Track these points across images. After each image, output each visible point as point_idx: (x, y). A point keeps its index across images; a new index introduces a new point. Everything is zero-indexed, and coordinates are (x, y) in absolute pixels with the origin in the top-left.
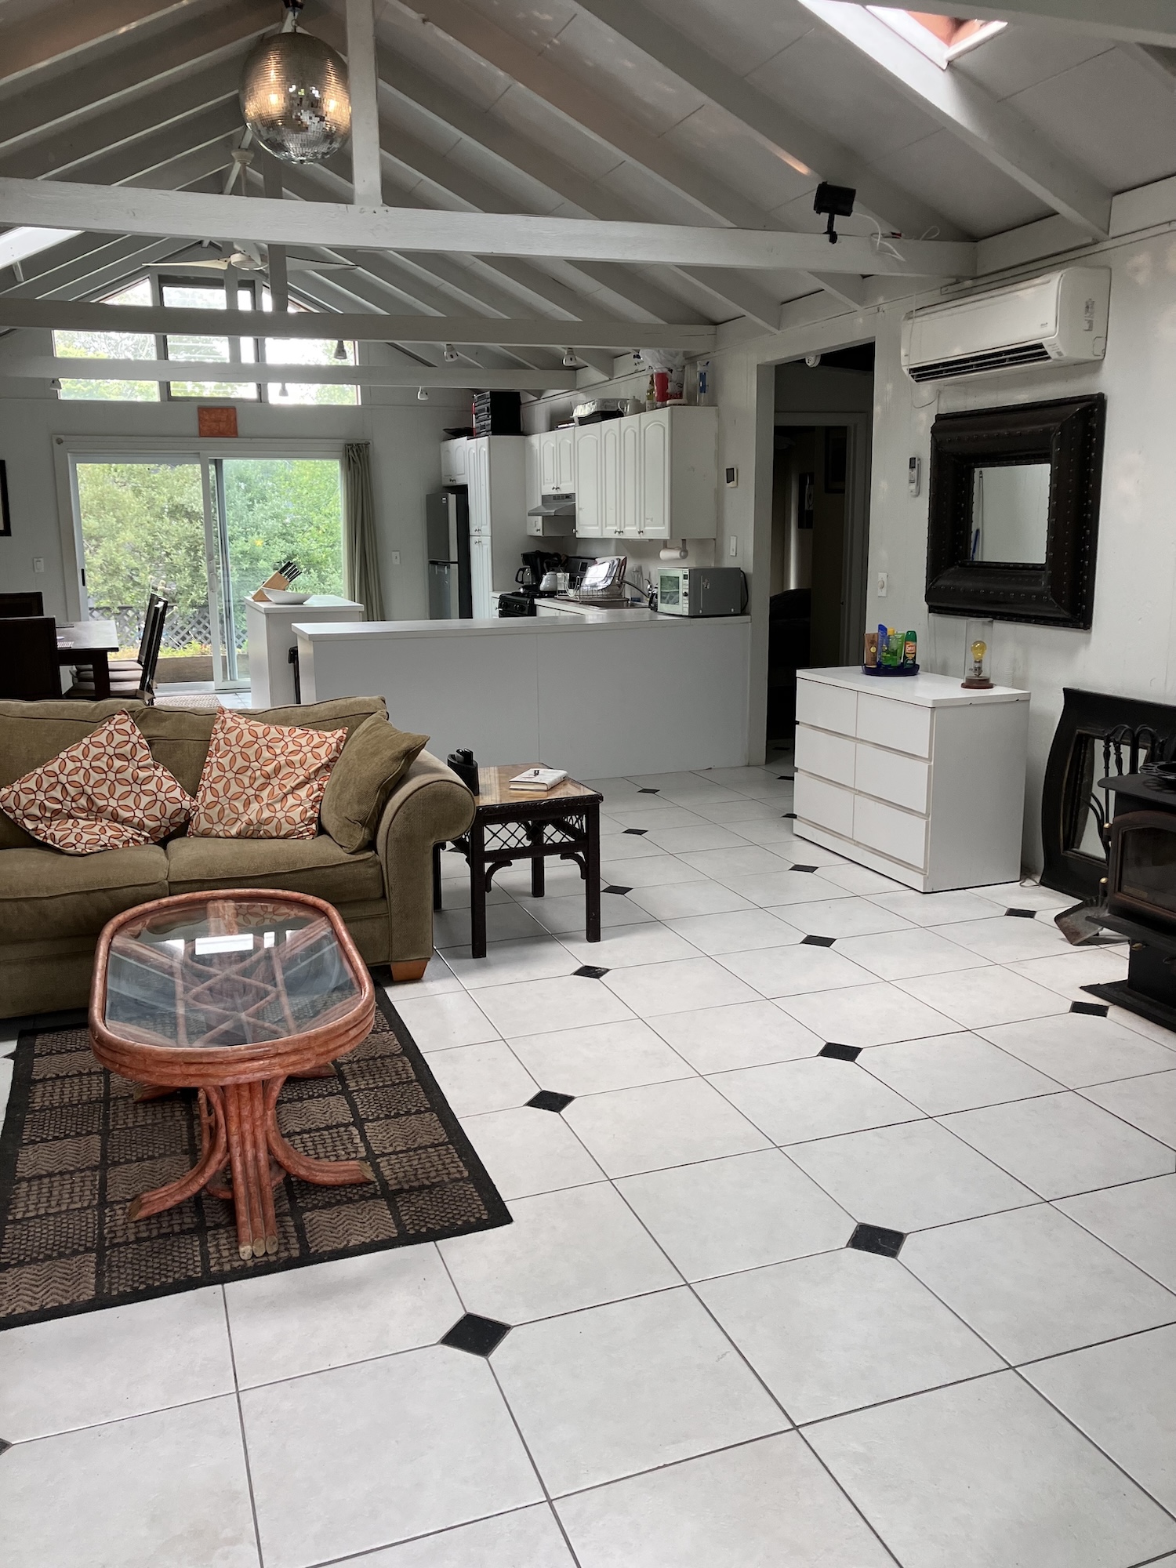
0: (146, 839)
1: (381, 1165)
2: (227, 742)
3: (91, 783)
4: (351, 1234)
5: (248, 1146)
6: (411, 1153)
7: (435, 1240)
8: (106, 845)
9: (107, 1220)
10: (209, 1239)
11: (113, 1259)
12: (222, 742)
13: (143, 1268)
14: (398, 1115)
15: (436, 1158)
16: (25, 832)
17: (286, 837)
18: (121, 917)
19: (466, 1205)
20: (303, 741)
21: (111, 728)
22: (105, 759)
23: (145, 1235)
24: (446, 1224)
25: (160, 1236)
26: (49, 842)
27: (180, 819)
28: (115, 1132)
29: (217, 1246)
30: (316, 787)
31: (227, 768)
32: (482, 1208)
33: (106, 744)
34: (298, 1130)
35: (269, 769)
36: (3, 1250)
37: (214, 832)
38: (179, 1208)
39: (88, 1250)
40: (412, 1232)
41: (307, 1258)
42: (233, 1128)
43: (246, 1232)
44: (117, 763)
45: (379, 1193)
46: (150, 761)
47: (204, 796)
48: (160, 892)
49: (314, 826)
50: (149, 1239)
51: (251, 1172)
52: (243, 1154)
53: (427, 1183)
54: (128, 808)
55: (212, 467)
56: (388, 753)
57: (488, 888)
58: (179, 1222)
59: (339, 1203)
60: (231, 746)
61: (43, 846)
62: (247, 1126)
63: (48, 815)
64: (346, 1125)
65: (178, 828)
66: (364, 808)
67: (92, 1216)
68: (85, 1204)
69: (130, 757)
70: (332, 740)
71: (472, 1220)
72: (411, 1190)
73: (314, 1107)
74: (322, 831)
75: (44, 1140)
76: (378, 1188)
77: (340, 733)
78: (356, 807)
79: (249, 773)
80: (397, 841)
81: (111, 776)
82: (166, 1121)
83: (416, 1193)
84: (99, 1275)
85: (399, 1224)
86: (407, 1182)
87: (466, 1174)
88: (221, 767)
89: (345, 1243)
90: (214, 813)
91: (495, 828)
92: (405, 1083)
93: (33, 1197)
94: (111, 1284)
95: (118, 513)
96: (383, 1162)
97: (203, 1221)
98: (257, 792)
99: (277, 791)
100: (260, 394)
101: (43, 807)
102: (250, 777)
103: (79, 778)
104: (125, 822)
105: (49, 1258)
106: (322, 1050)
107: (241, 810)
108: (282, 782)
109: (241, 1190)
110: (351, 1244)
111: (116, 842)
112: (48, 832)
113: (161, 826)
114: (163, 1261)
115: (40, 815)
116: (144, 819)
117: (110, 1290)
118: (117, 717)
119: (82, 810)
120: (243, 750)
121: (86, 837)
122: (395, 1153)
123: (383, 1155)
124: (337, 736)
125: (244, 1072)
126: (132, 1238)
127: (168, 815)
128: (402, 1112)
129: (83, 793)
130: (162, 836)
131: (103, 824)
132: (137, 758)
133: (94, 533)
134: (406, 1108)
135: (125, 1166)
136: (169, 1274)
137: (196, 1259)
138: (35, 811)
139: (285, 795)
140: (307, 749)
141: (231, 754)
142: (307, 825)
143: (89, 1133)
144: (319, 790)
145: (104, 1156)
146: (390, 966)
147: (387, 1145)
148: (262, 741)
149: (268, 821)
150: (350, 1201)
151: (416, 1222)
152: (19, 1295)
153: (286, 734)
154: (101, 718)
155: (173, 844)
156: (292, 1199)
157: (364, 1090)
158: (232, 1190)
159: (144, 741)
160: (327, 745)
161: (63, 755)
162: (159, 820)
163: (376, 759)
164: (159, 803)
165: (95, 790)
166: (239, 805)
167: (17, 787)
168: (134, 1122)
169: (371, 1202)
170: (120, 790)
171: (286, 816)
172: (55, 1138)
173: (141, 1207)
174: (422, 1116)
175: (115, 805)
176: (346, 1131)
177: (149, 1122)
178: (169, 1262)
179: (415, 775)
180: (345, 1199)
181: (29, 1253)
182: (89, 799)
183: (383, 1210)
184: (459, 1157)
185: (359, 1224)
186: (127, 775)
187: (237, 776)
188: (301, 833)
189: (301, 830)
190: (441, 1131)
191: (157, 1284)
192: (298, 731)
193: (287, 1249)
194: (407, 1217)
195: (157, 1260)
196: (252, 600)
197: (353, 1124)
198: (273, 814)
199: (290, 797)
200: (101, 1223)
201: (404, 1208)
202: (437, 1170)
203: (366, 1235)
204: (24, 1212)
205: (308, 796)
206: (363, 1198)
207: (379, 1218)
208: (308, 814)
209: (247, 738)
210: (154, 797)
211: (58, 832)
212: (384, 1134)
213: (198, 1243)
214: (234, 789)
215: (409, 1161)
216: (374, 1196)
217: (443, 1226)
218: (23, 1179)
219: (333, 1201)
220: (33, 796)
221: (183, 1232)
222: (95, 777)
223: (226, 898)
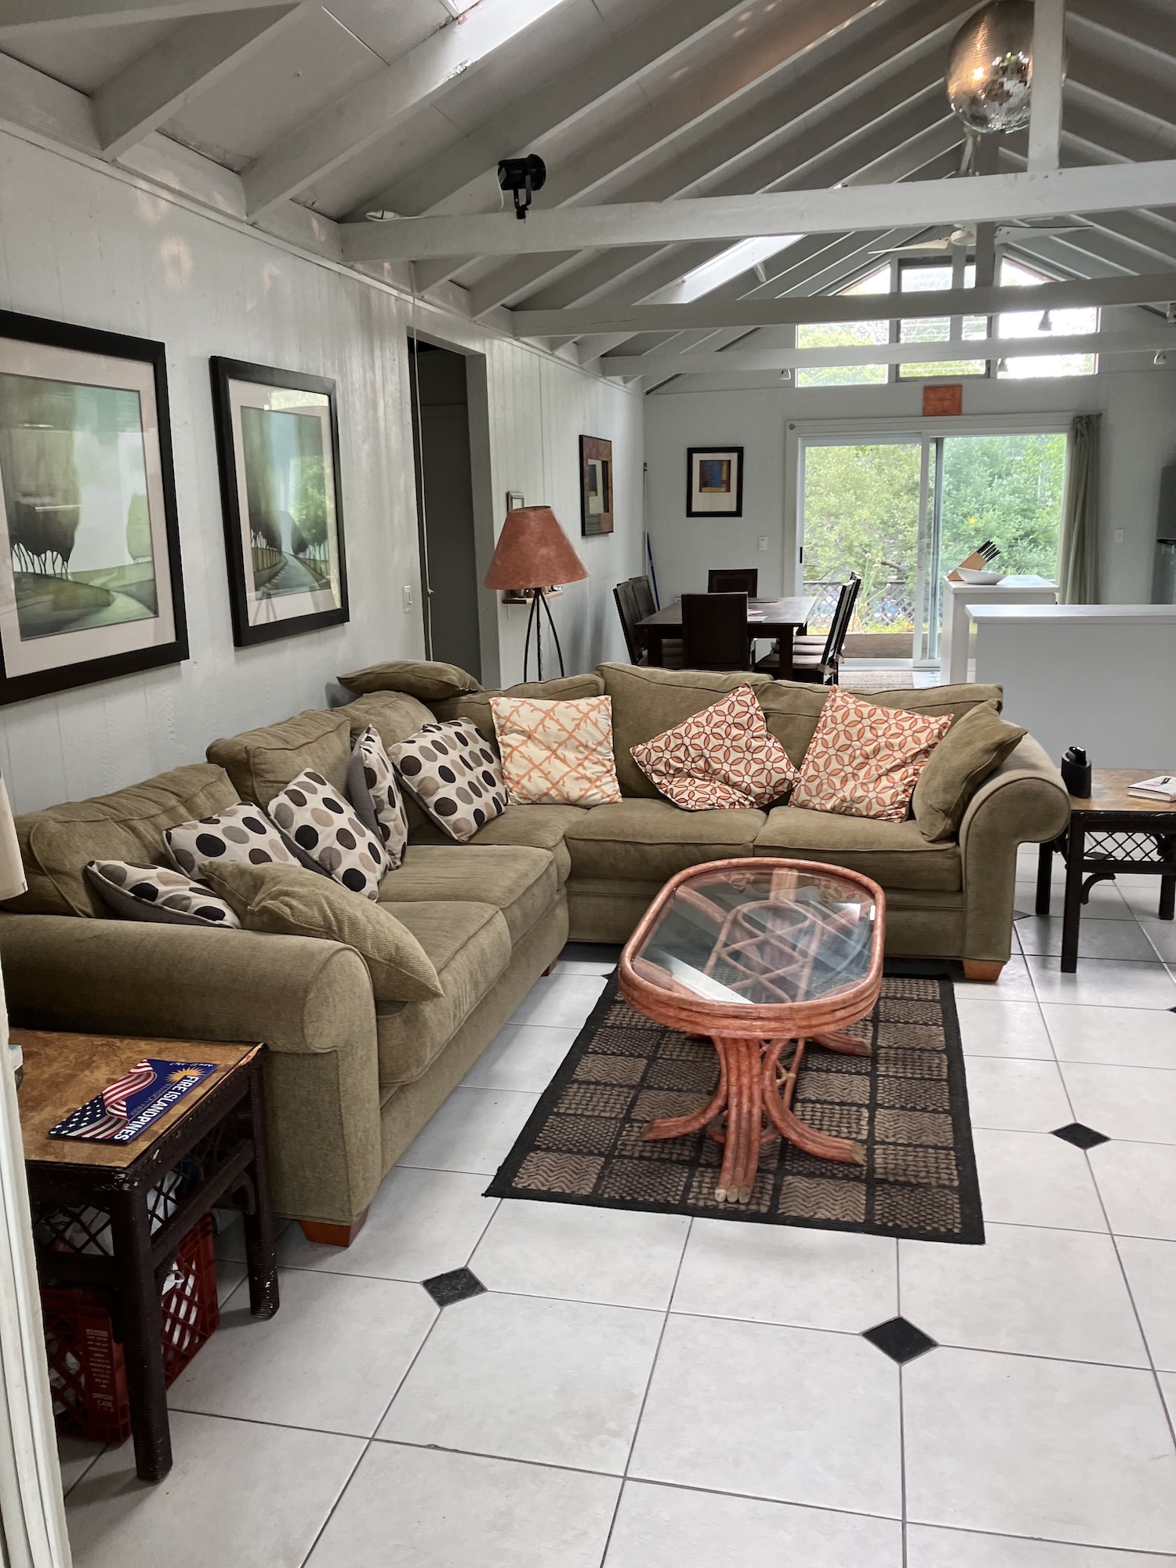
0: (752, 803)
1: (877, 1152)
2: (834, 720)
3: (710, 747)
4: (820, 1208)
5: (745, 1100)
6: (910, 1149)
7: (898, 1237)
8: (713, 804)
9: (624, 1133)
10: (697, 1174)
11: (616, 1168)
12: (829, 719)
13: (635, 1182)
14: (913, 1109)
15: (932, 1160)
16: (653, 785)
17: (874, 817)
18: (691, 870)
19: (943, 1213)
20: (906, 725)
21: (734, 699)
22: (724, 727)
23: (647, 1154)
24: (915, 1226)
25: (659, 1159)
26: (669, 796)
27: (784, 788)
28: (660, 1061)
29: (700, 1182)
30: (911, 771)
31: (830, 745)
32: (958, 1220)
33: (727, 713)
34: (814, 1098)
35: (869, 749)
36: (541, 1135)
37: (811, 805)
38: (681, 1140)
39: (601, 1154)
40: (878, 1223)
41: (772, 1217)
42: (733, 1080)
43: (726, 1177)
44: (735, 732)
45: (863, 1177)
46: (763, 732)
47: (806, 770)
48: (744, 853)
49: (903, 810)
50: (649, 1159)
51: (744, 1124)
52: (739, 1105)
53: (913, 1180)
54: (738, 773)
55: (933, 447)
56: (980, 745)
57: (1085, 900)
58: (679, 1152)
59: (822, 1175)
60: (836, 724)
61: (663, 798)
62: (745, 1080)
63: (671, 772)
64: (860, 1106)
65: (779, 797)
66: (948, 797)
67: (613, 1126)
68: (613, 1116)
69: (746, 727)
70: (935, 726)
71: (943, 1229)
72: (896, 1183)
73: (837, 1081)
74: (911, 816)
75: (604, 1053)
76: (864, 1172)
77: (944, 719)
78: (941, 796)
79: (850, 751)
80: (978, 835)
81: (728, 743)
82: (704, 1061)
83: (898, 1187)
84: (600, 1178)
85: (870, 1211)
86: (894, 1174)
87: (956, 1183)
88: (825, 744)
89: (812, 1214)
90: (813, 786)
91: (1100, 836)
92: (933, 1080)
93: (578, 1098)
94: (606, 1187)
95: (859, 492)
96: (879, 1150)
97: (699, 1158)
98: (855, 771)
99: (873, 771)
100: (988, 369)
101: (667, 764)
102: (850, 755)
103: (700, 742)
104: (734, 785)
105: (570, 1151)
106: (804, 1023)
107: (838, 786)
108: (880, 763)
109: (732, 1138)
110: (816, 1217)
111: (723, 803)
112: (669, 787)
113: (765, 793)
114: (652, 1182)
115: (665, 772)
116: (751, 785)
117: (604, 1192)
118: (741, 689)
119: (700, 770)
120: (847, 729)
121: (698, 795)
122: (895, 1144)
123: (883, 1143)
124: (941, 722)
125: (727, 1028)
126: (637, 1154)
127: (772, 784)
128: (918, 1107)
129: (702, 756)
130: (766, 802)
131: (715, 786)
132: (753, 728)
133: (834, 510)
134: (925, 1104)
135: (656, 1092)
136: (653, 1194)
137: (679, 1188)
138: (661, 767)
139: (880, 776)
140: (909, 733)
141: (835, 732)
142: (896, 808)
143: (640, 1056)
144: (914, 774)
145: (643, 1079)
146: (962, 962)
147: (890, 1135)
148: (866, 722)
149: (860, 800)
150: (834, 1177)
151: (886, 1215)
152: (537, 1174)
153: (892, 716)
154: (729, 689)
155: (774, 811)
156: (782, 1159)
157: (892, 1077)
158: (725, 1135)
159: (761, 713)
160: (929, 730)
161: (690, 720)
162: (764, 787)
163: (968, 749)
164: (766, 772)
165: (713, 754)
166: (837, 781)
167: (649, 745)
168: (678, 1056)
169: (851, 1184)
170: (734, 756)
171: (877, 797)
172: (613, 1054)
173: (651, 1130)
174: (937, 1116)
175: (728, 769)
176: (857, 1111)
177: (691, 1058)
178: (657, 1184)
179: (1009, 769)
180: (829, 1174)
181: (557, 1142)
182: (707, 761)
183: (860, 1194)
184: (956, 1165)
185: (831, 1201)
186: (742, 743)
187: (839, 753)
188: (890, 815)
189: (890, 812)
190: (950, 1135)
191: (641, 1199)
192: (905, 714)
193: (758, 1204)
194: (879, 1208)
195: (648, 1179)
196: (947, 580)
197: (867, 1107)
198: (865, 794)
199: (884, 778)
200: (619, 1134)
201: (881, 1198)
202: (928, 1172)
203: (834, 1212)
204: (567, 1108)
205: (902, 780)
206: (846, 1177)
207: (852, 1201)
208: (899, 798)
209: (853, 717)
210: (762, 766)
211: (677, 789)
212: (892, 1124)
213: (686, 1175)
214: (834, 765)
215: (905, 1155)
216: (857, 1179)
217: (911, 1227)
218: (576, 1081)
219: (818, 1173)
220: (661, 754)
221: (678, 1162)
222: (714, 742)
223: (791, 867)
